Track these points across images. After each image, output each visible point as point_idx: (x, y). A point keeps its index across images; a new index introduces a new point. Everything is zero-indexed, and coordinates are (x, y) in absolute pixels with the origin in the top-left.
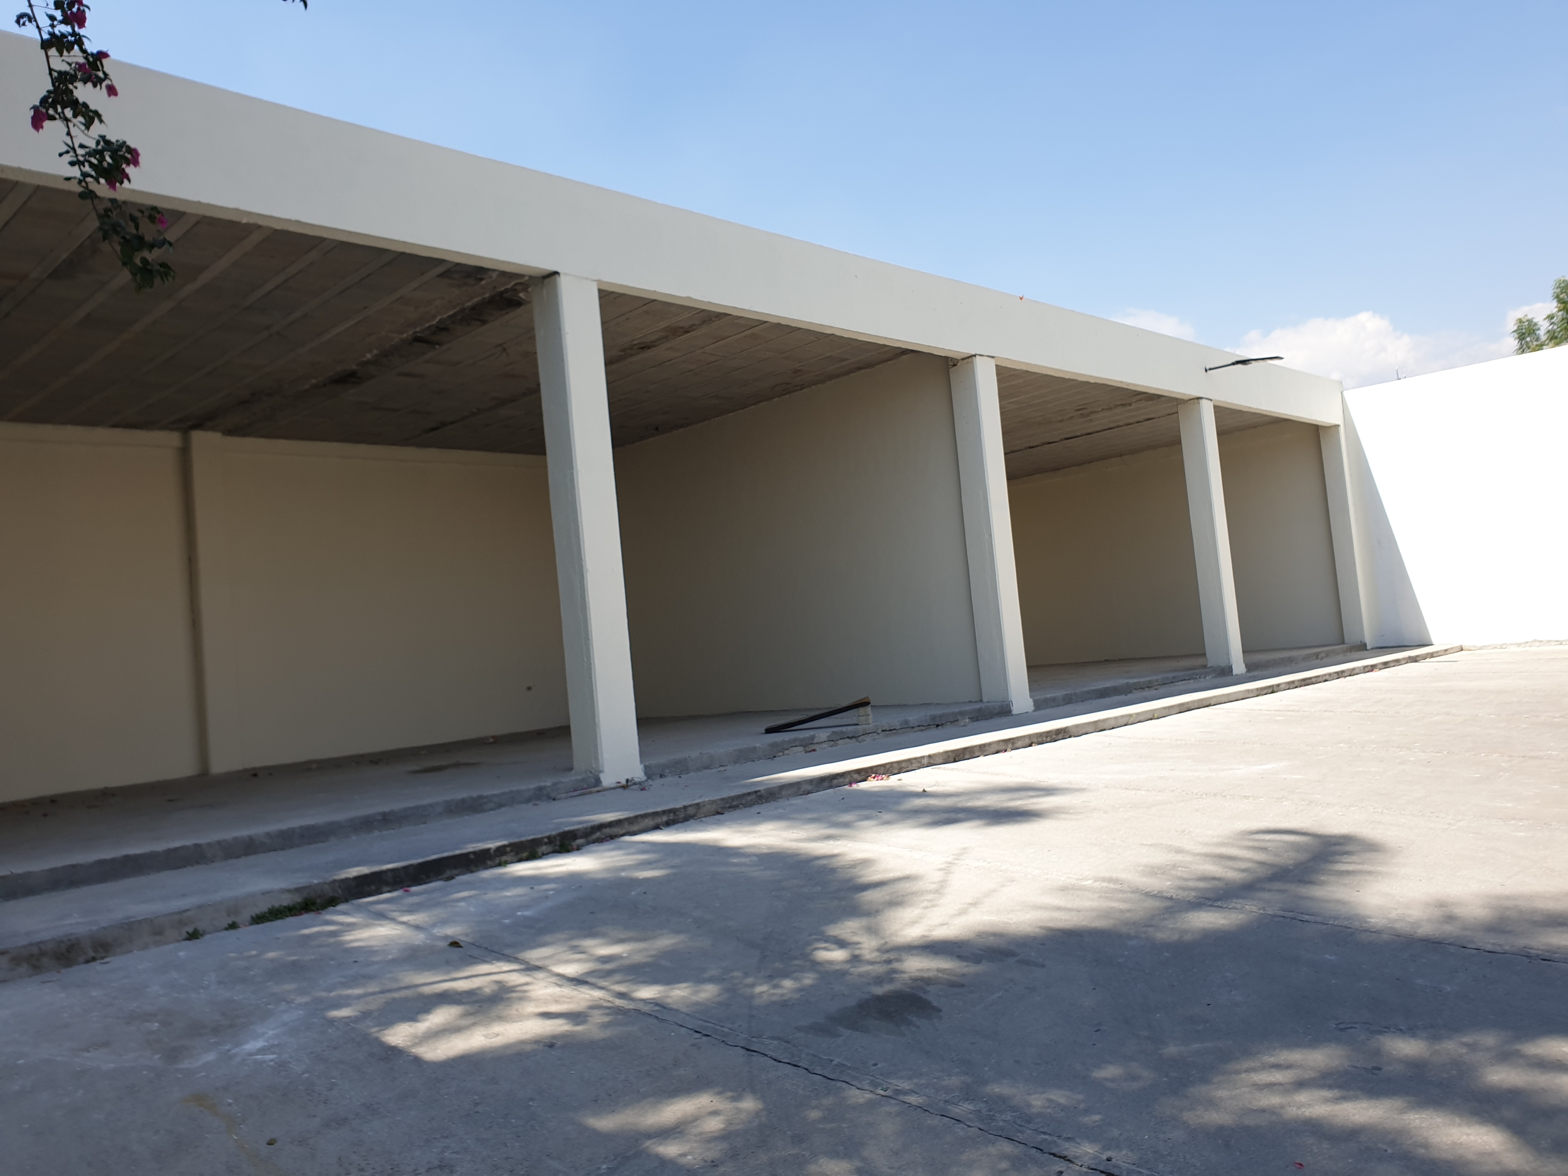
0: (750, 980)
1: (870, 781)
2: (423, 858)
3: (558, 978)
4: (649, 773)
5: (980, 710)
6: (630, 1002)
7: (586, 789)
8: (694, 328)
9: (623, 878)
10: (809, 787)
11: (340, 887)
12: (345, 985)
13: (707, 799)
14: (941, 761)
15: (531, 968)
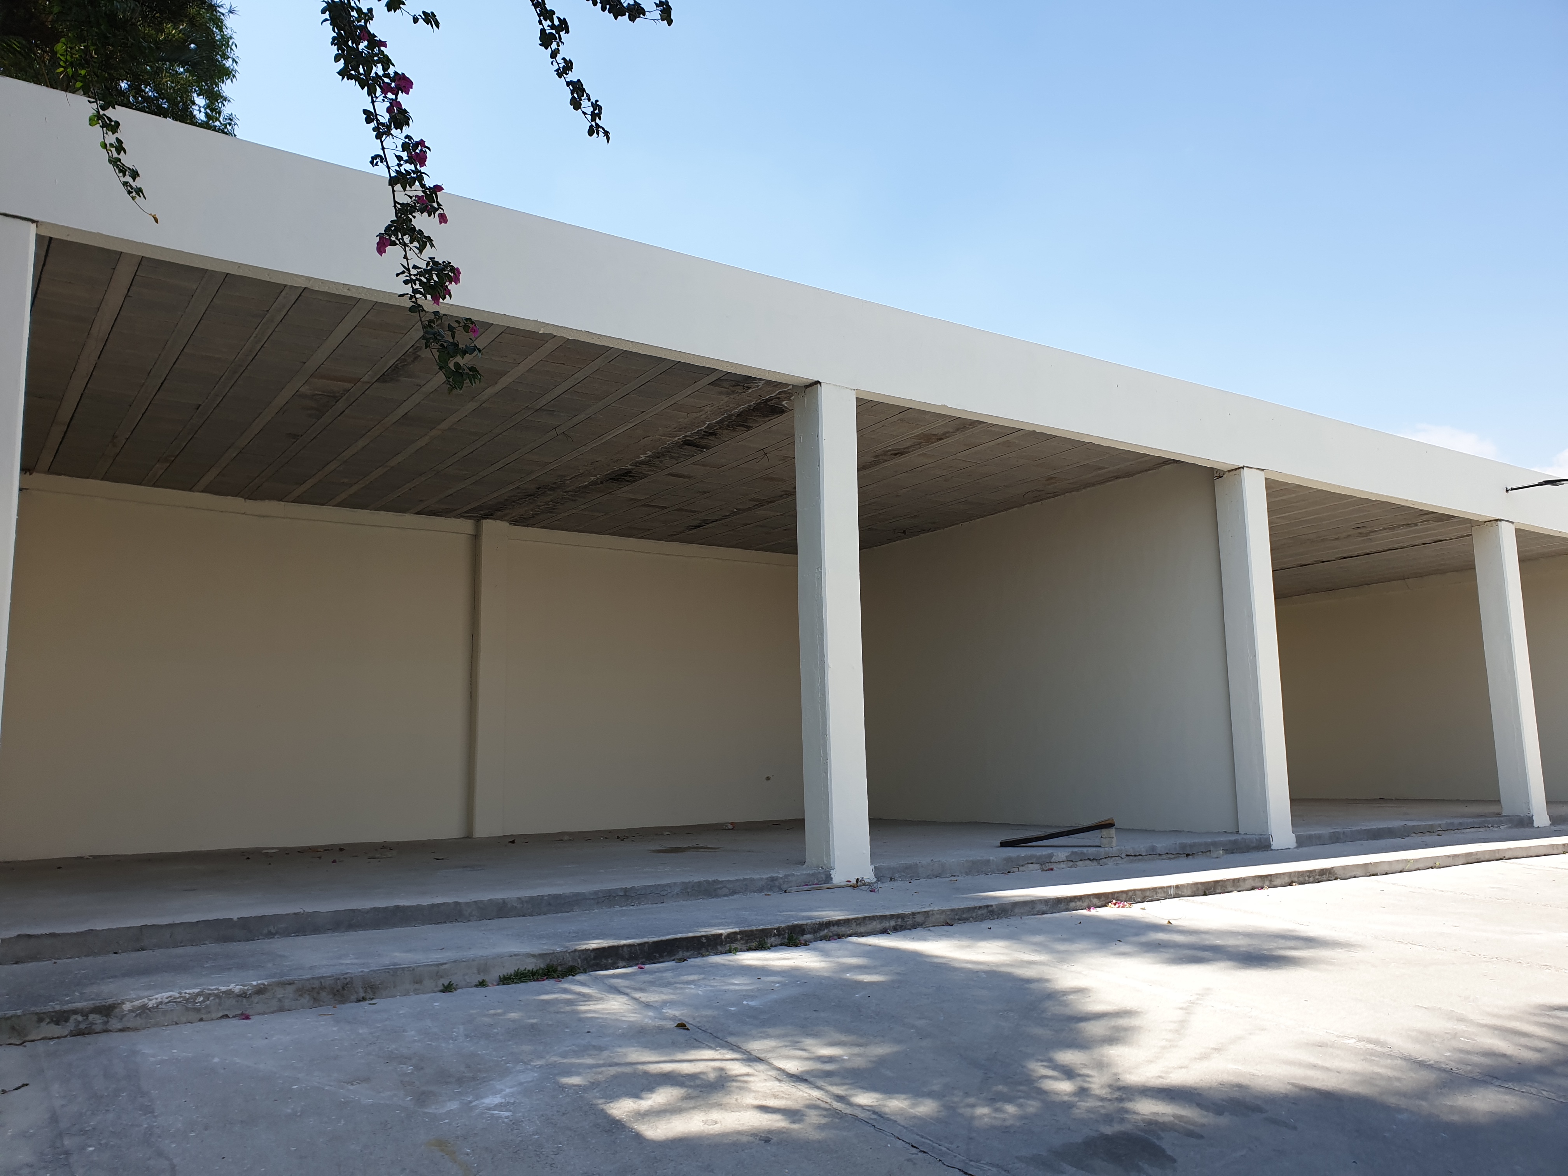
0: (971, 1100)
1: (1110, 907)
2: (659, 937)
3: (779, 1072)
4: (879, 873)
5: (1235, 842)
6: (848, 1107)
7: (817, 884)
8: (947, 435)
9: (847, 980)
10: (1044, 908)
11: (579, 957)
12: (578, 1053)
13: (936, 909)
14: (1189, 893)
15: (752, 1059)
